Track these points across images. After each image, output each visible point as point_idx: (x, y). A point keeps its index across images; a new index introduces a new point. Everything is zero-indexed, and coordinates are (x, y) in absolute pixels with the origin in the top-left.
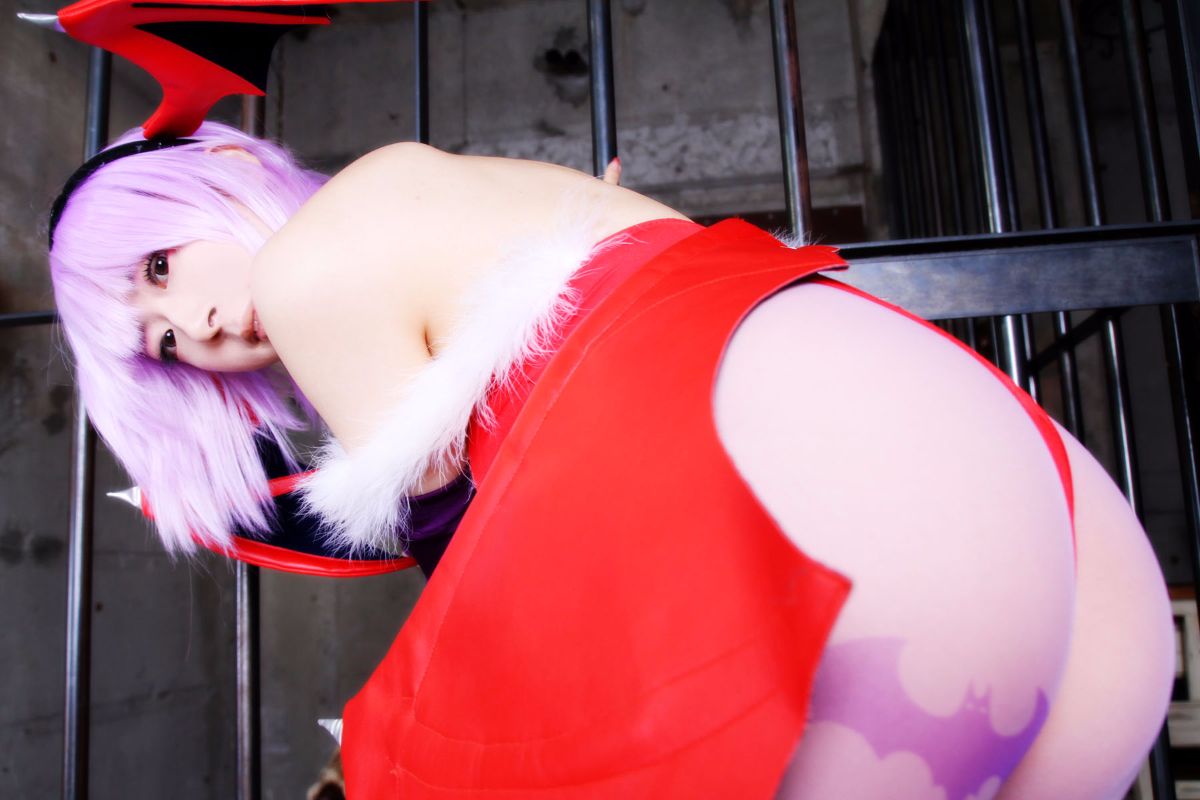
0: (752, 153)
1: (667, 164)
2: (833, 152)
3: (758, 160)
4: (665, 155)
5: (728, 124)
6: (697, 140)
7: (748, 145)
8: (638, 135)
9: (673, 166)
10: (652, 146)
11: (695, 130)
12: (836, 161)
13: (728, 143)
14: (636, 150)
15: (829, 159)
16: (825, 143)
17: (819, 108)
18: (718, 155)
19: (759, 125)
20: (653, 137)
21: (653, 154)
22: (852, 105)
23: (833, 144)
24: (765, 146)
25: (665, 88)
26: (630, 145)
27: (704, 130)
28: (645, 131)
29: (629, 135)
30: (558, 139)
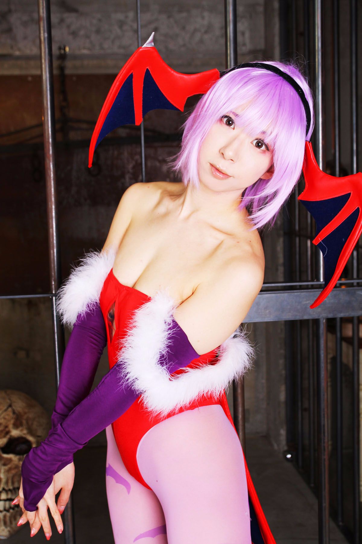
0: (198, 36)
2: (248, 40)
3: (201, 41)
4: (143, 33)
5: (184, 15)
6: (164, 24)
7: (196, 30)
8: (127, 17)
11: (163, 17)
12: (249, 47)
13: (184, 28)
14: (126, 27)
15: (244, 45)
16: (243, 34)
18: (177, 35)
19: (203, 18)
20: (135, 19)
22: (261, 9)
23: (247, 35)
24: (206, 32)
26: (121, 24)
27: (169, 17)
28: (131, 15)
29: (120, 16)
30: (74, 15)
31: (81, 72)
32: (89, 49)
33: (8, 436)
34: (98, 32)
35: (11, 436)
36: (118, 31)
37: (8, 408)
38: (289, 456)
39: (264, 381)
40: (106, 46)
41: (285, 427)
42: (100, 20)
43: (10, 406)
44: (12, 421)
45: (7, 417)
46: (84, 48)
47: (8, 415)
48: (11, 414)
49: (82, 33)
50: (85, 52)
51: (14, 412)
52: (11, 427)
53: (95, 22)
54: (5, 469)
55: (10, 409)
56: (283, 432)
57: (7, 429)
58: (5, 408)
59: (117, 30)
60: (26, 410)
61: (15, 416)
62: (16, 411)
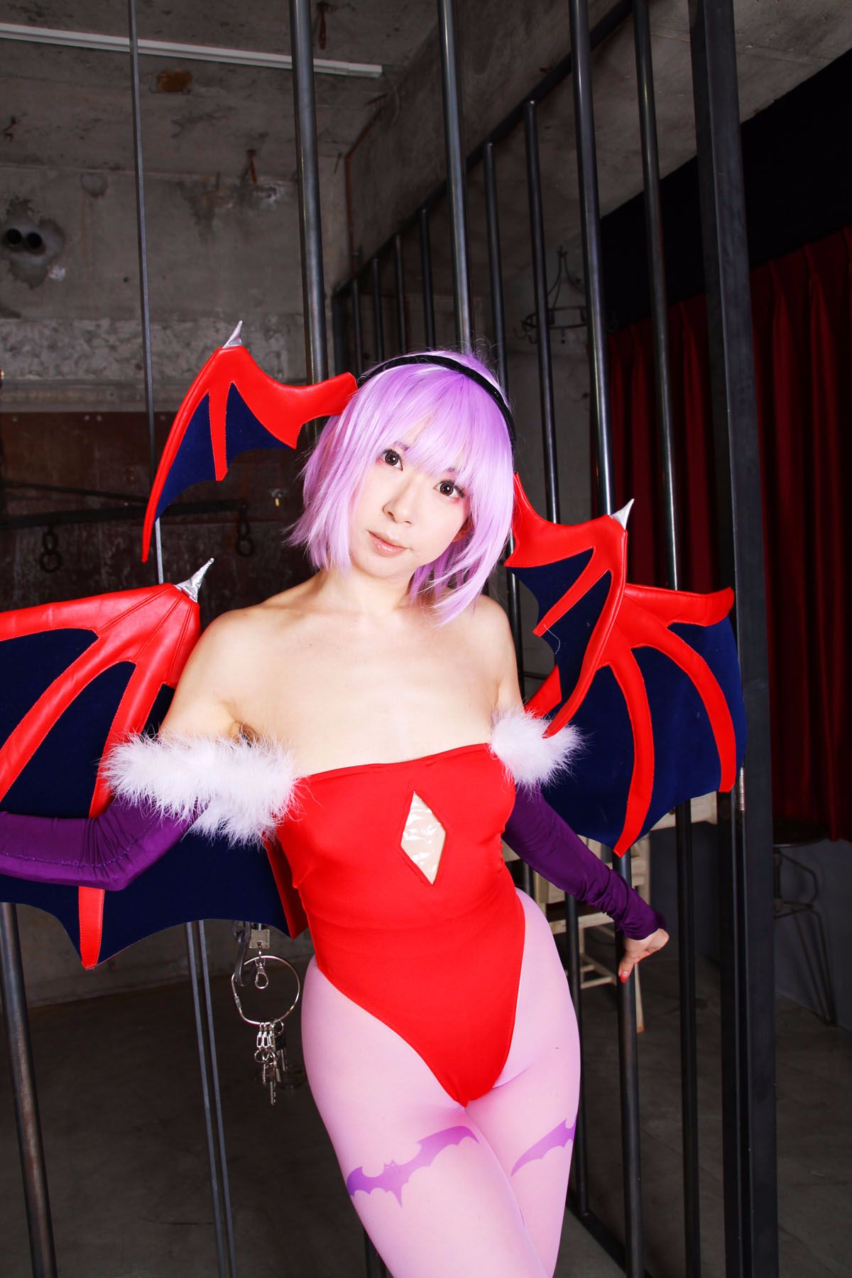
1: (128, 360)
2: (285, 365)
4: (125, 350)
5: (188, 325)
6: (156, 339)
8: (98, 326)
9: (134, 362)
10: (112, 340)
13: (188, 345)
14: (96, 342)
15: (280, 371)
16: (278, 355)
17: (274, 320)
18: (178, 356)
19: (217, 331)
20: (113, 330)
21: (113, 348)
23: (284, 356)
25: (126, 280)
26: (90, 337)
27: (164, 328)
28: (105, 323)
29: (89, 325)
30: (13, 321)
31: (23, 409)
32: (38, 374)
34: (52, 347)
36: (86, 347)
40: (65, 369)
42: (55, 330)
46: (30, 372)
49: (27, 348)
50: (32, 377)
53: (47, 332)
59: (82, 345)
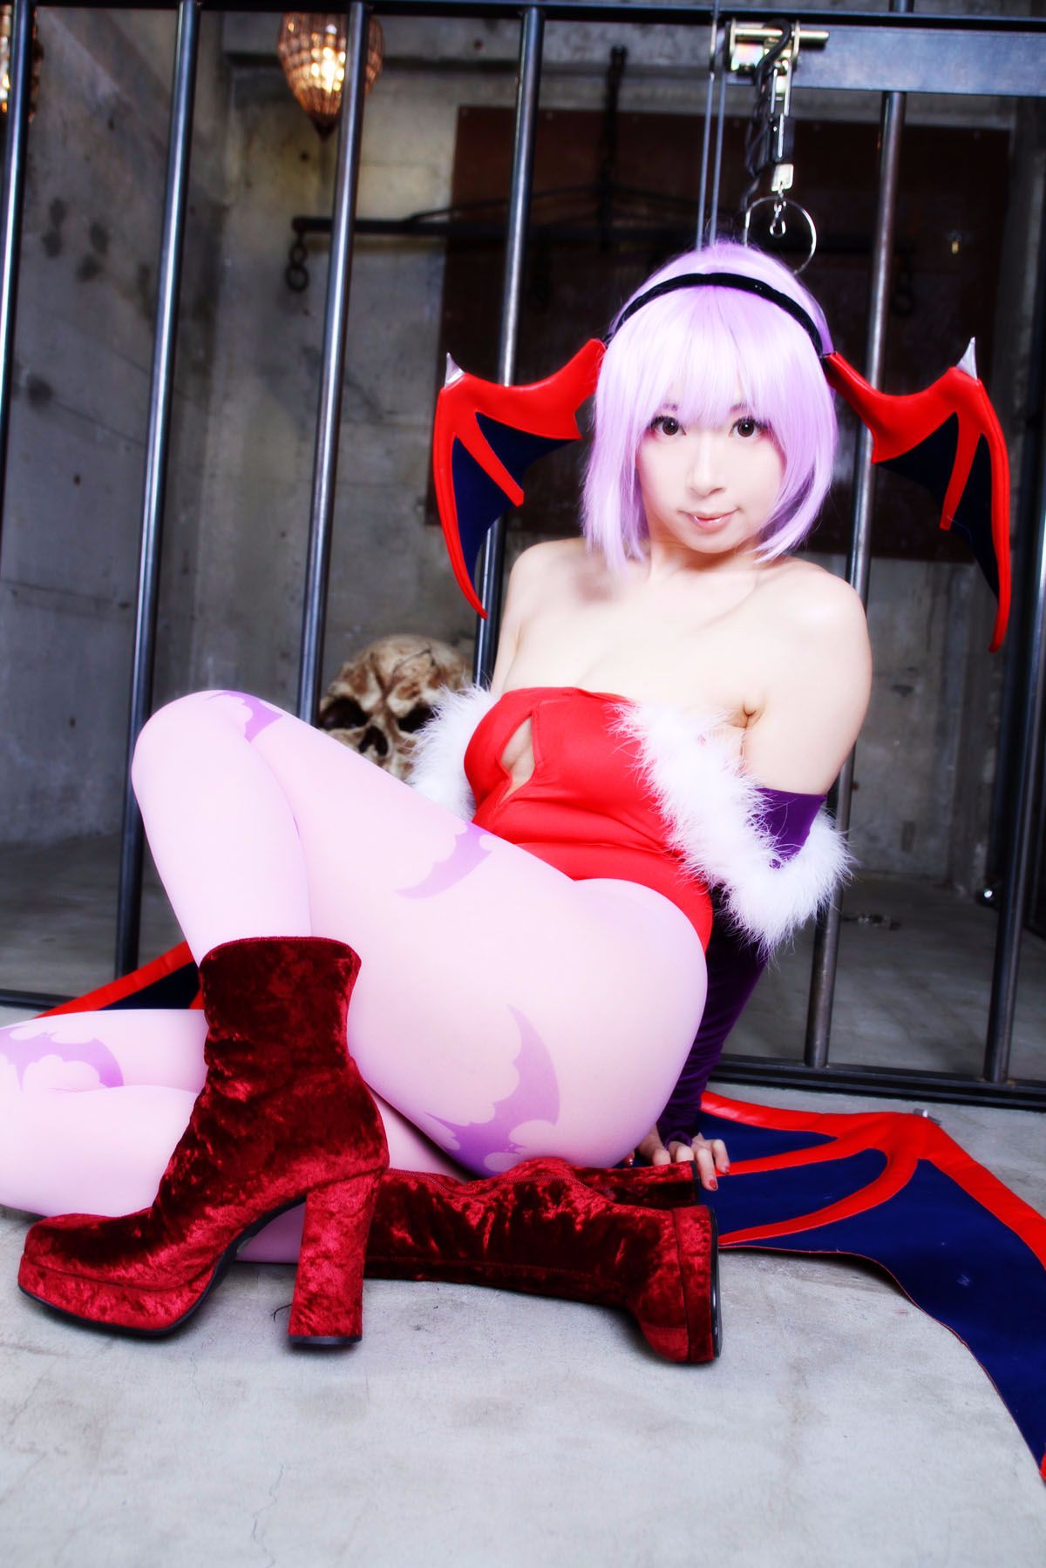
32: (670, 57)
33: (416, 699)
35: (421, 699)
37: (422, 653)
38: (988, 894)
39: (952, 768)
41: (986, 841)
43: (428, 651)
44: (428, 677)
45: (418, 668)
47: (420, 665)
48: (428, 665)
50: (662, 61)
51: (433, 663)
52: (423, 685)
54: (400, 759)
55: (426, 656)
56: (981, 851)
57: (415, 689)
58: (418, 652)
60: (458, 668)
61: (433, 670)
62: (438, 662)
